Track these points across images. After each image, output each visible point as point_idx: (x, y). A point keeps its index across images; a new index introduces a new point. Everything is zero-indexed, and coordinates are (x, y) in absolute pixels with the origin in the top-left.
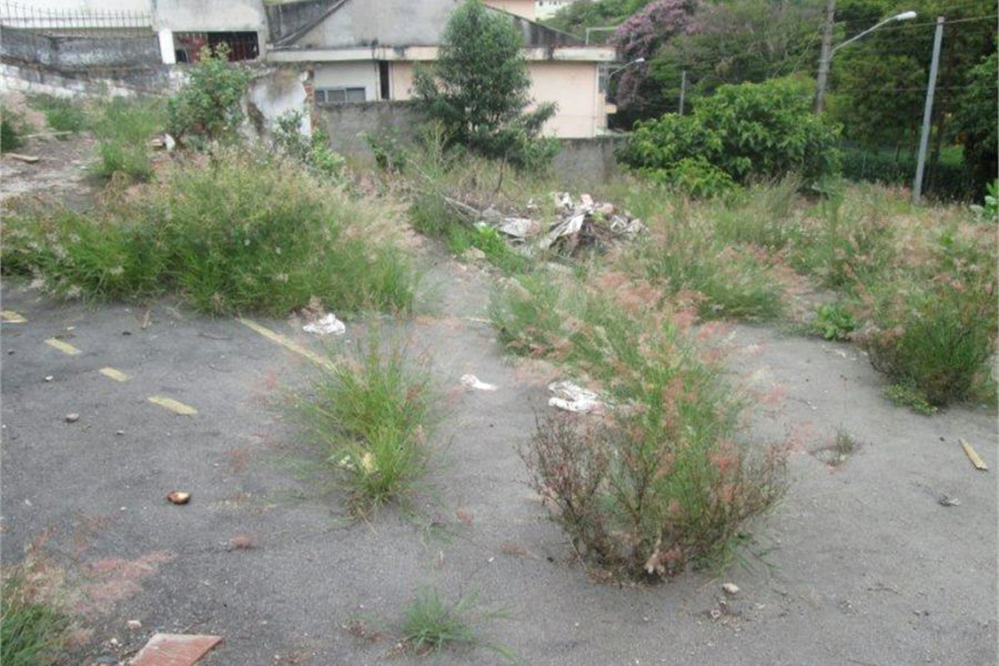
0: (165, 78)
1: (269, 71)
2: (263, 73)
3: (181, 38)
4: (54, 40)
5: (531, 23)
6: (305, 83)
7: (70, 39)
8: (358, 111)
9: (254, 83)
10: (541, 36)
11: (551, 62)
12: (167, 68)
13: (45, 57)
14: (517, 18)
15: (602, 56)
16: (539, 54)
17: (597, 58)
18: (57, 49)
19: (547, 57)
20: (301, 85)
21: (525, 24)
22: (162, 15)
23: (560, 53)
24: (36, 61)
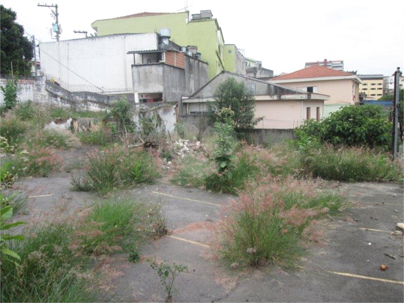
0: (135, 107)
1: (164, 105)
2: (162, 105)
3: (141, 95)
4: (108, 97)
5: (275, 86)
6: (175, 108)
7: (112, 97)
8: (193, 117)
9: (160, 108)
10: (278, 90)
11: (280, 101)
12: (135, 104)
13: (106, 101)
14: (269, 85)
15: (302, 97)
16: (275, 98)
17: (299, 98)
18: (108, 99)
19: (278, 99)
20: (174, 109)
21: (272, 86)
22: (136, 88)
23: (283, 97)
24: (103, 103)
